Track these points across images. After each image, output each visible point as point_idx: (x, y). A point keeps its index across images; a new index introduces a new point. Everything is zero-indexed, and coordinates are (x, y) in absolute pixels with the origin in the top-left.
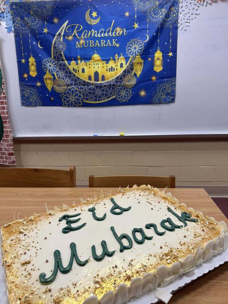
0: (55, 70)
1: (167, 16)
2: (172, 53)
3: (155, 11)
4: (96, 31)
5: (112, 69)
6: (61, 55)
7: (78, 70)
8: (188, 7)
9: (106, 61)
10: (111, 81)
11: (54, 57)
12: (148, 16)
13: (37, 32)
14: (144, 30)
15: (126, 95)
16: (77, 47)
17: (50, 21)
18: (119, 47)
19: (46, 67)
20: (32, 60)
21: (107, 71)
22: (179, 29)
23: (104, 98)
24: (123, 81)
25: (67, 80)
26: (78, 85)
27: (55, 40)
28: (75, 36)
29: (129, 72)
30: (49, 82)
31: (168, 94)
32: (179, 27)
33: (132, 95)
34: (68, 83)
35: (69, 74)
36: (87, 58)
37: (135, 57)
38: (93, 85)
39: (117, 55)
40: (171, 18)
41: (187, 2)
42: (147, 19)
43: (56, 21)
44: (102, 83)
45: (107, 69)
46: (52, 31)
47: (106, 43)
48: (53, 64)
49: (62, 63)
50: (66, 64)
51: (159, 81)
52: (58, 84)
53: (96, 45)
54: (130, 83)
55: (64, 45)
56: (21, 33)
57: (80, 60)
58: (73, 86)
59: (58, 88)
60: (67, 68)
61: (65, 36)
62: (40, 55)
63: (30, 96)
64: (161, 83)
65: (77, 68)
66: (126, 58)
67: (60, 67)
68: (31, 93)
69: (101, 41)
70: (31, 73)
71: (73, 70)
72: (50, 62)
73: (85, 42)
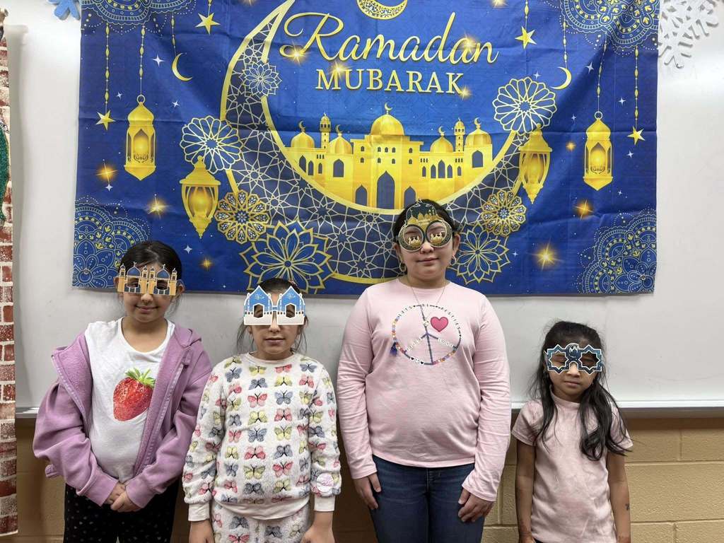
0: (231, 161)
1: (626, 19)
2: (640, 132)
4: (392, 42)
5: (441, 170)
6: (258, 109)
7: (320, 166)
8: (685, 2)
9: (422, 143)
11: (231, 116)
12: (565, 14)
13: (173, 22)
14: (552, 55)
15: (487, 260)
16: (319, 87)
18: (467, 100)
19: (197, 147)
20: (140, 118)
21: (424, 174)
22: (661, 61)
24: (481, 211)
25: (273, 197)
26: (315, 217)
27: (242, 57)
28: (314, 49)
29: (502, 182)
30: (200, 199)
31: (630, 264)
32: (660, 56)
33: (509, 262)
34: (276, 208)
35: (281, 175)
36: (355, 128)
37: (528, 135)
38: (370, 219)
39: (459, 125)
40: (635, 26)
42: (562, 23)
45: (424, 169)
46: (231, 25)
47: (424, 83)
48: (223, 139)
49: (261, 137)
50: (274, 140)
51: (602, 218)
52: (237, 209)
53: (388, 86)
54: (505, 221)
55: (274, 75)
56: (110, 20)
57: (330, 130)
58: (297, 221)
59: (237, 224)
60: (277, 155)
61: (280, 46)
62: (176, 104)
63: (117, 251)
64: (607, 224)
65: (318, 157)
66: (493, 136)
67: (251, 150)
68: (119, 239)
69: (408, 74)
70: (131, 166)
71: (300, 166)
72: (211, 129)
73: (350, 72)
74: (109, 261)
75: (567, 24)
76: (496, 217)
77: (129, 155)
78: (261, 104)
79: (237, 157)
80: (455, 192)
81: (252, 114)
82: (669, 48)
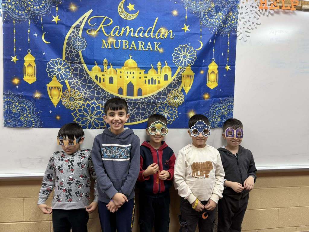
0: (67, 76)
1: (225, 22)
2: (229, 66)
3: (210, 14)
4: (132, 29)
5: (152, 81)
6: (78, 56)
7: (104, 79)
8: (248, 15)
9: (145, 70)
10: (150, 97)
11: (67, 58)
12: (201, 19)
13: (41, 19)
14: (196, 36)
15: (169, 115)
16: (103, 47)
17: (64, 8)
18: (162, 53)
19: (53, 71)
20: (29, 59)
21: (145, 83)
22: (238, 39)
23: (138, 118)
24: (167, 97)
25: (85, 91)
26: (102, 99)
27: (71, 34)
28: (100, 31)
29: (175, 86)
30: (55, 92)
31: (224, 117)
32: (238, 37)
33: (178, 116)
34: (86, 96)
35: (88, 83)
36: (118, 64)
37: (185, 68)
39: (159, 64)
40: (228, 24)
41: (248, 9)
42: (200, 22)
43: (73, 8)
44: (138, 99)
45: (145, 81)
46: (66, 21)
47: (145, 46)
48: (64, 68)
49: (79, 67)
50: (84, 68)
51: (213, 100)
52: (70, 96)
53: (131, 48)
54: (176, 101)
55: (84, 42)
56: (15, 18)
57: (107, 65)
58: (95, 100)
59: (70, 102)
60: (86, 74)
61: (87, 29)
62: (44, 53)
63: (21, 113)
64: (215, 102)
65: (102, 76)
66: (172, 68)
67: (75, 72)
68: (22, 108)
69: (139, 42)
70: (26, 78)
71: (96, 79)
72: (59, 64)
73: (115, 41)
74: (19, 117)
75: (202, 23)
76: (173, 100)
77: (25, 74)
78: (79, 54)
80: (157, 90)
81: (75, 58)
82: (241, 33)
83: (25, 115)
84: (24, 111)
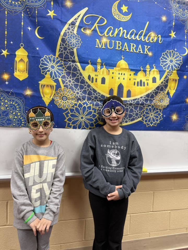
0: (60, 75)
4: (125, 31)
5: (141, 83)
6: (72, 53)
7: (96, 79)
9: (134, 72)
10: (139, 99)
11: (60, 56)
12: (186, 27)
13: (36, 12)
14: (181, 42)
15: (154, 118)
16: (97, 46)
17: (60, 3)
18: (151, 57)
19: (47, 68)
21: (134, 85)
23: (126, 120)
24: (154, 99)
25: (77, 91)
27: (66, 31)
28: (95, 30)
29: (162, 89)
30: (47, 90)
33: (162, 119)
34: (78, 95)
35: (80, 82)
36: (110, 64)
37: (172, 72)
39: (148, 66)
42: (185, 30)
43: (68, 4)
44: (127, 100)
45: (135, 83)
47: (136, 48)
48: (57, 65)
49: (73, 65)
50: (78, 67)
52: (63, 95)
53: (123, 49)
54: (162, 103)
55: (79, 40)
56: (7, 8)
57: (101, 64)
58: (86, 101)
59: (63, 101)
60: (79, 73)
61: (82, 27)
62: (38, 49)
63: (10, 111)
65: (95, 76)
66: (160, 71)
67: (68, 71)
68: (11, 106)
69: (131, 44)
70: (17, 74)
71: (88, 79)
72: (52, 61)
73: (109, 41)
74: (7, 115)
75: (187, 31)
76: (159, 102)
77: (16, 69)
78: (74, 51)
79: (63, 73)
80: (146, 92)
81: (70, 56)
83: (14, 113)
84: (13, 109)
